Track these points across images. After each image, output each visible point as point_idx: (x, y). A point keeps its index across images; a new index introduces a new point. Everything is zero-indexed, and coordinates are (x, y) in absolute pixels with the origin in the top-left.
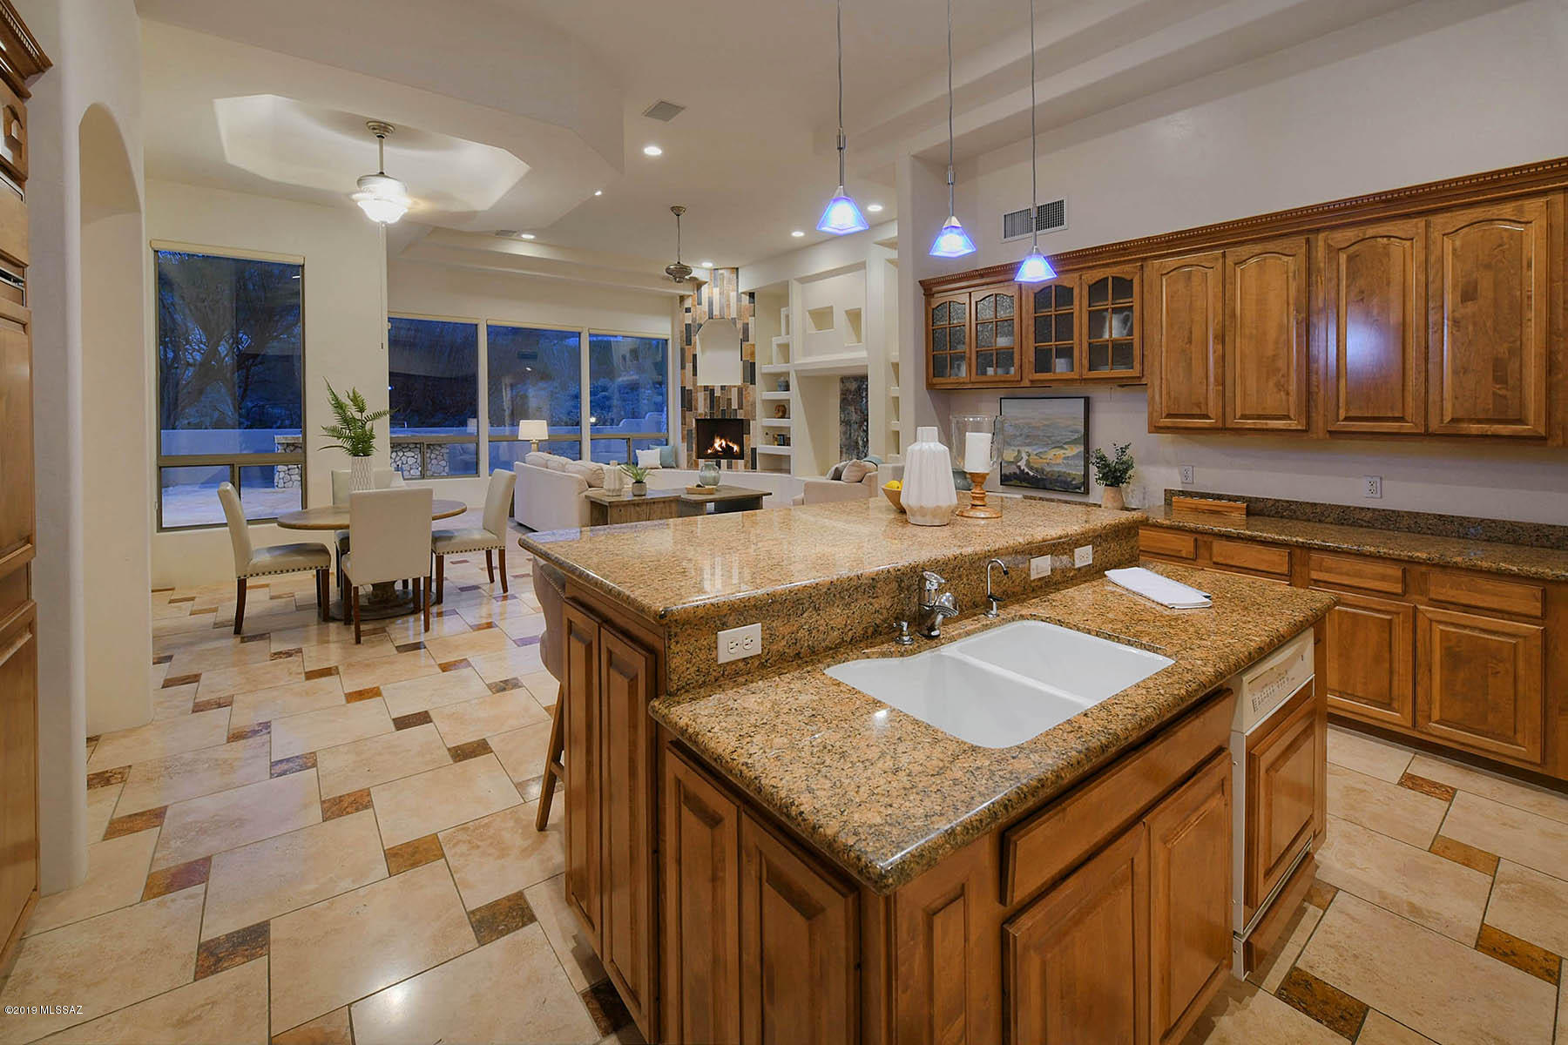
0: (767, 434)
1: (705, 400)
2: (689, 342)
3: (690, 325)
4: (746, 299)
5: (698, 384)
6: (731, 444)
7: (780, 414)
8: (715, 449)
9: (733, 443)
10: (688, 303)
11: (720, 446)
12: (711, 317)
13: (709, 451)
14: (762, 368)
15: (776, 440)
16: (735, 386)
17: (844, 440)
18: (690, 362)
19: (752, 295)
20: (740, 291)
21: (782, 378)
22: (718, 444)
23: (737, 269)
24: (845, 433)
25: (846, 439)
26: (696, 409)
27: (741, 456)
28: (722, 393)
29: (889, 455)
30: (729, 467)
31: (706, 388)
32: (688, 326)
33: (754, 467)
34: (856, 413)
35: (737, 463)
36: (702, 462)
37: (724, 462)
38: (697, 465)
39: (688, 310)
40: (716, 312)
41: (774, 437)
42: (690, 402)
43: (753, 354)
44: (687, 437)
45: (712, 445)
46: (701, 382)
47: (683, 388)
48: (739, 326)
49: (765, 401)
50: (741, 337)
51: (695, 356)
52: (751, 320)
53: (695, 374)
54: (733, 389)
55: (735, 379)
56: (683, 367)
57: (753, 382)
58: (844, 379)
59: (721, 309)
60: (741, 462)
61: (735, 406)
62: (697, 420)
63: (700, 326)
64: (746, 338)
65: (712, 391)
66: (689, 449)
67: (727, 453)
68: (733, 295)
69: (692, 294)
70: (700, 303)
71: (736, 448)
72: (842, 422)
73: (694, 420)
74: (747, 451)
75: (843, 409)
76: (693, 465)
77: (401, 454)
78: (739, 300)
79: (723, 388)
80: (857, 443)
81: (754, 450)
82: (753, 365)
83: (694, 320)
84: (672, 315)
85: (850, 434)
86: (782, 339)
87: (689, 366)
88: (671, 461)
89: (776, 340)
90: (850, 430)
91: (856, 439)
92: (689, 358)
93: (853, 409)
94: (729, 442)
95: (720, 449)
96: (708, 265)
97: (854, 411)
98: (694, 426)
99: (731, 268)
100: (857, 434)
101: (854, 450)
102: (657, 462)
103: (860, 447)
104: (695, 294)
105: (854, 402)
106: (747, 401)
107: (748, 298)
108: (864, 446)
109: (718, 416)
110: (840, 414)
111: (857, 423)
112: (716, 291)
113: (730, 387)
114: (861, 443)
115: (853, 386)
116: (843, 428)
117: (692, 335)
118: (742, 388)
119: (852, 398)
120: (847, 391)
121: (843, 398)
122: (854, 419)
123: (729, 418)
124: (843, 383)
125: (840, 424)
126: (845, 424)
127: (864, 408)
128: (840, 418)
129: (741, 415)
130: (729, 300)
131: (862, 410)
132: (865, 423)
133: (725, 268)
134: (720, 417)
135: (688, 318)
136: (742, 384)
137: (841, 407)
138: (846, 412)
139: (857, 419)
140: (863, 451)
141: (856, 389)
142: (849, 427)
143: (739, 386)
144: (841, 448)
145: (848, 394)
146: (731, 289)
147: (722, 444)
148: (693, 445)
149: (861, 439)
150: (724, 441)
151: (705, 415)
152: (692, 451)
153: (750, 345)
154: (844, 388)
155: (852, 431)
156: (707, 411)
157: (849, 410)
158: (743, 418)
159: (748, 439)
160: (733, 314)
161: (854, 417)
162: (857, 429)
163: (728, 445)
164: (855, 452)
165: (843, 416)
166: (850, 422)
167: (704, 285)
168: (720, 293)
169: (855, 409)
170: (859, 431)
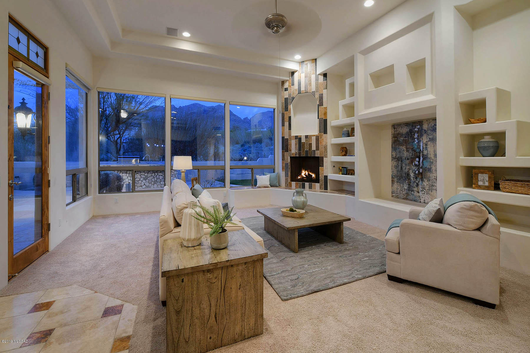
0: (334, 167)
1: (296, 144)
2: (286, 108)
3: (287, 98)
4: (321, 78)
5: (292, 135)
6: (311, 174)
7: (344, 153)
8: (302, 176)
10: (286, 85)
11: (305, 174)
12: (300, 92)
13: (299, 177)
14: (332, 122)
15: (341, 170)
16: (314, 136)
17: (395, 172)
18: (287, 121)
19: (325, 75)
20: (318, 73)
21: (345, 129)
22: (304, 173)
23: (316, 59)
24: (396, 167)
25: (398, 171)
26: (291, 150)
27: (317, 180)
28: (306, 140)
29: (459, 188)
30: (310, 187)
31: (296, 137)
32: (286, 99)
33: (326, 188)
34: (407, 151)
35: (315, 185)
36: (294, 183)
37: (307, 184)
38: (291, 186)
39: (286, 89)
40: (303, 89)
41: (339, 169)
42: (287, 146)
43: (325, 114)
44: (285, 168)
45: (300, 174)
46: (294, 133)
47: (283, 138)
48: (317, 96)
49: (332, 145)
50: (318, 103)
51: (290, 118)
52: (325, 92)
53: (290, 128)
54: (313, 137)
55: (314, 130)
56: (283, 125)
57: (325, 132)
58: (395, 126)
59: (306, 87)
60: (317, 185)
61: (314, 148)
62: (291, 157)
63: (293, 98)
64: (321, 104)
65: (300, 139)
66: (286, 175)
67: (309, 179)
68: (313, 77)
69: (288, 79)
70: (293, 85)
71: (313, 175)
72: (393, 158)
73: (289, 157)
74: (321, 177)
75: (394, 148)
76: (288, 186)
77: (156, 174)
78: (317, 79)
79: (307, 137)
80: (408, 175)
81: (326, 177)
82: (325, 121)
83: (290, 95)
84: (277, 93)
85: (401, 167)
86: (347, 100)
87: (287, 124)
88: (276, 183)
89: (342, 103)
90: (402, 164)
91: (408, 172)
92: (287, 119)
93: (404, 148)
94: (310, 172)
95: (305, 176)
96: (298, 57)
97: (405, 150)
98: (289, 161)
99: (312, 60)
100: (408, 167)
101: (405, 180)
102: (268, 183)
103: (411, 178)
104: (290, 79)
105: (406, 142)
106: (322, 144)
107: (323, 77)
108: (416, 177)
109: (303, 155)
110: (392, 152)
111: (408, 159)
112: (303, 75)
113: (311, 136)
114: (412, 175)
115: (405, 130)
116: (395, 163)
117: (289, 104)
118: (319, 136)
119: (403, 140)
120: (398, 134)
121: (395, 140)
122: (405, 156)
123: (310, 156)
124: (395, 128)
125: (392, 160)
126: (396, 160)
127: (416, 147)
128: (392, 155)
129: (318, 154)
130: (311, 80)
131: (414, 149)
132: (417, 159)
133: (308, 60)
134: (304, 155)
135: (286, 95)
136: (318, 134)
137: (393, 147)
138: (398, 151)
139: (408, 156)
140: (414, 182)
141: (407, 133)
142: (400, 162)
143: (316, 135)
144: (392, 178)
145: (399, 136)
146: (312, 72)
147: (306, 173)
148: (289, 173)
149: (412, 172)
150: (308, 171)
151: (296, 154)
152: (288, 177)
153: (324, 108)
154: (396, 132)
155: (404, 165)
156: (297, 152)
157: (400, 149)
158: (319, 156)
159: (323, 171)
160: (313, 89)
161: (405, 154)
162: (408, 164)
163: (309, 174)
164: (406, 182)
165: (394, 154)
166: (402, 159)
167: (295, 72)
168: (305, 76)
169: (407, 148)
170: (411, 165)
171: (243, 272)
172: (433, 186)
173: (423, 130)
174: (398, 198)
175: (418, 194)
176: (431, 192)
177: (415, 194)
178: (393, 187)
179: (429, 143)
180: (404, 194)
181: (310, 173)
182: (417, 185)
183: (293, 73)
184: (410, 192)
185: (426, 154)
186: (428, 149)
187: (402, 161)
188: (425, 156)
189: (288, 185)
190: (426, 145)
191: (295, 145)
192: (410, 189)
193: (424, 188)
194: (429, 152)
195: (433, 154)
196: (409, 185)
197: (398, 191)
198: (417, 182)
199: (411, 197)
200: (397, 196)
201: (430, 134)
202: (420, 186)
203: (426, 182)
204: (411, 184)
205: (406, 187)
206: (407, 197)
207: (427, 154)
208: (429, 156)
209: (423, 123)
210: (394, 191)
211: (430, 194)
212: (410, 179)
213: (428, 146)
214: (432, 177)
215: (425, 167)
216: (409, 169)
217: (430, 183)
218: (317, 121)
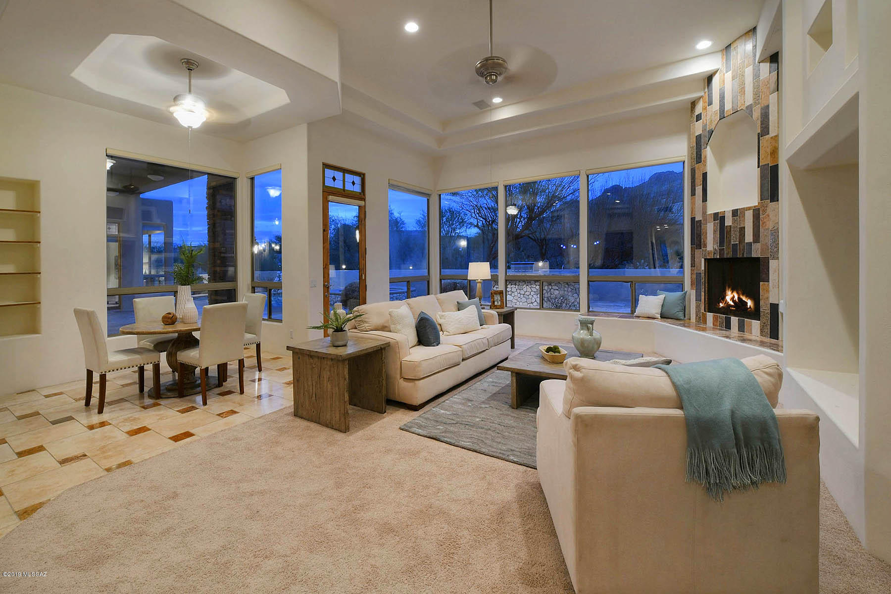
1: (715, 231)
2: (699, 157)
3: (700, 136)
4: (766, 68)
5: (708, 213)
6: (744, 299)
8: (727, 303)
9: (746, 297)
10: (699, 110)
11: (732, 299)
12: (722, 116)
13: (721, 305)
16: (749, 208)
18: (700, 183)
19: (774, 59)
20: (757, 60)
22: (731, 296)
23: (755, 29)
26: (705, 246)
27: (755, 314)
28: (734, 221)
30: (741, 328)
31: (716, 215)
32: (699, 138)
33: (775, 334)
35: (752, 324)
36: (710, 316)
37: (734, 320)
38: (705, 322)
39: (699, 118)
40: (728, 107)
42: (699, 236)
43: (775, 152)
44: (696, 283)
45: (724, 298)
46: (711, 210)
47: (693, 219)
48: (757, 114)
50: (758, 130)
51: (705, 175)
52: (773, 99)
53: (705, 199)
54: (747, 213)
55: (750, 198)
56: (694, 193)
57: (774, 197)
59: (734, 100)
60: (757, 324)
61: (749, 238)
63: (711, 132)
64: (765, 130)
65: (723, 219)
66: (698, 299)
67: (740, 309)
68: (748, 71)
69: (702, 94)
70: (710, 103)
71: (750, 303)
73: (703, 260)
74: (765, 309)
76: (701, 321)
78: (756, 75)
79: (735, 213)
81: (775, 307)
82: (774, 170)
83: (704, 127)
87: (699, 190)
88: (676, 311)
92: (699, 180)
94: (743, 295)
95: (731, 303)
96: (704, 44)
98: (703, 268)
99: (746, 34)
102: (656, 311)
104: (705, 93)
106: (767, 227)
107: (768, 64)
109: (728, 254)
112: (729, 75)
113: (743, 210)
117: (703, 147)
118: (759, 209)
123: (741, 256)
129: (756, 252)
130: (744, 81)
133: (741, 36)
134: (730, 256)
135: (698, 128)
136: (758, 203)
143: (755, 207)
146: (746, 62)
147: (734, 297)
148: (703, 294)
150: (737, 293)
151: (714, 253)
152: (701, 301)
153: (772, 138)
156: (717, 248)
158: (759, 256)
159: (768, 291)
160: (749, 99)
163: (742, 299)
167: (714, 75)
168: (732, 77)
181: (741, 297)
183: (709, 79)
189: (700, 318)
191: (714, 234)
218: (755, 173)
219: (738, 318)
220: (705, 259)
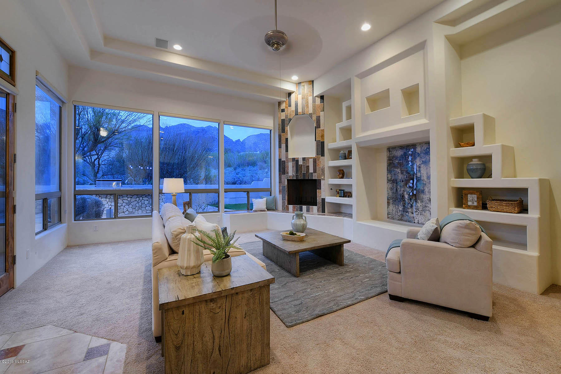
0: (331, 189)
1: (293, 167)
2: (283, 130)
3: (284, 120)
4: (318, 100)
5: (289, 158)
7: (341, 176)
10: (283, 106)
12: (297, 113)
14: (329, 145)
15: (338, 193)
16: (311, 158)
17: (390, 194)
18: (284, 143)
19: (322, 97)
20: (314, 95)
21: (342, 152)
23: (313, 81)
24: (392, 189)
25: (393, 193)
26: (288, 173)
27: (315, 203)
28: (303, 163)
30: (308, 210)
31: (293, 159)
32: (283, 121)
33: (323, 211)
34: (402, 173)
35: (313, 208)
36: (291, 207)
37: (304, 207)
38: (288, 209)
39: (283, 111)
40: (300, 110)
41: (337, 191)
42: (284, 168)
43: (323, 136)
44: (282, 191)
46: (291, 156)
47: (280, 160)
48: (314, 118)
49: (329, 167)
50: (315, 125)
51: (287, 139)
52: (322, 114)
53: (287, 150)
54: (310, 160)
55: (311, 153)
56: (280, 147)
57: (323, 155)
58: (390, 149)
59: (303, 108)
60: (315, 208)
61: (311, 170)
62: (288, 180)
63: (290, 120)
64: (318, 126)
65: (297, 161)
66: (283, 198)
68: (310, 99)
69: (285, 100)
70: (290, 106)
72: (389, 181)
73: (286, 180)
74: (319, 200)
75: (389, 171)
76: (286, 210)
78: (314, 101)
79: (304, 159)
80: (403, 196)
81: (323, 200)
82: (323, 144)
83: (286, 116)
84: (274, 115)
85: (396, 189)
86: (344, 123)
87: (283, 146)
88: (272, 206)
89: (339, 125)
90: (397, 186)
91: (403, 193)
92: (283, 141)
93: (398, 170)
96: (295, 78)
97: (400, 172)
98: (286, 184)
99: (309, 81)
100: (403, 189)
101: (400, 202)
102: (264, 207)
103: (406, 199)
104: (287, 100)
105: (400, 165)
106: (319, 167)
107: (320, 99)
108: (410, 199)
109: (301, 177)
110: (387, 175)
111: (403, 181)
112: (300, 97)
113: (308, 158)
114: (406, 196)
115: (399, 153)
116: (390, 185)
117: (286, 126)
118: (316, 159)
119: (398, 162)
120: (394, 157)
121: (390, 163)
122: (400, 178)
123: (307, 178)
124: (390, 151)
125: (387, 182)
126: (391, 182)
127: (410, 169)
128: (387, 178)
129: (315, 177)
130: (308, 101)
131: (408, 171)
132: (411, 181)
133: (305, 82)
135: (283, 116)
136: (316, 156)
137: (388, 169)
138: (393, 173)
139: (403, 178)
140: (409, 203)
141: (402, 155)
142: (395, 184)
143: (314, 157)
144: (388, 199)
145: (394, 159)
146: (309, 94)
148: (286, 196)
149: (407, 194)
151: (293, 177)
152: (285, 200)
153: (321, 130)
154: (391, 155)
155: (399, 187)
156: (294, 174)
157: (395, 172)
158: (316, 179)
159: (321, 193)
160: (311, 110)
161: (400, 177)
162: (403, 186)
164: (401, 203)
165: (389, 176)
166: (396, 181)
167: (292, 93)
168: (302, 98)
169: (401, 171)
170: (405, 187)
171: (248, 300)
172: (426, 207)
173: (417, 153)
174: (393, 219)
175: (412, 215)
176: (425, 212)
177: (409, 215)
178: (388, 209)
179: (422, 166)
180: (399, 215)
182: (412, 206)
183: (290, 94)
184: (405, 213)
185: (419, 176)
186: (421, 171)
187: (397, 183)
188: (419, 178)
189: (285, 208)
190: (420, 167)
191: (292, 168)
192: (405, 210)
193: (417, 209)
194: (422, 175)
195: (426, 176)
196: (404, 206)
197: (394, 212)
198: (411, 203)
199: (406, 218)
200: (393, 217)
201: (423, 156)
202: (414, 207)
203: (420, 203)
204: (406, 205)
205: (401, 208)
206: (402, 218)
207: (421, 176)
208: (422, 178)
209: (417, 146)
210: (389, 213)
211: (423, 215)
212: (404, 200)
213: (421, 169)
214: (425, 198)
215: (419, 189)
216: (404, 190)
217: (424, 204)
218: (314, 143)
219: (306, 206)
220: (287, 179)
